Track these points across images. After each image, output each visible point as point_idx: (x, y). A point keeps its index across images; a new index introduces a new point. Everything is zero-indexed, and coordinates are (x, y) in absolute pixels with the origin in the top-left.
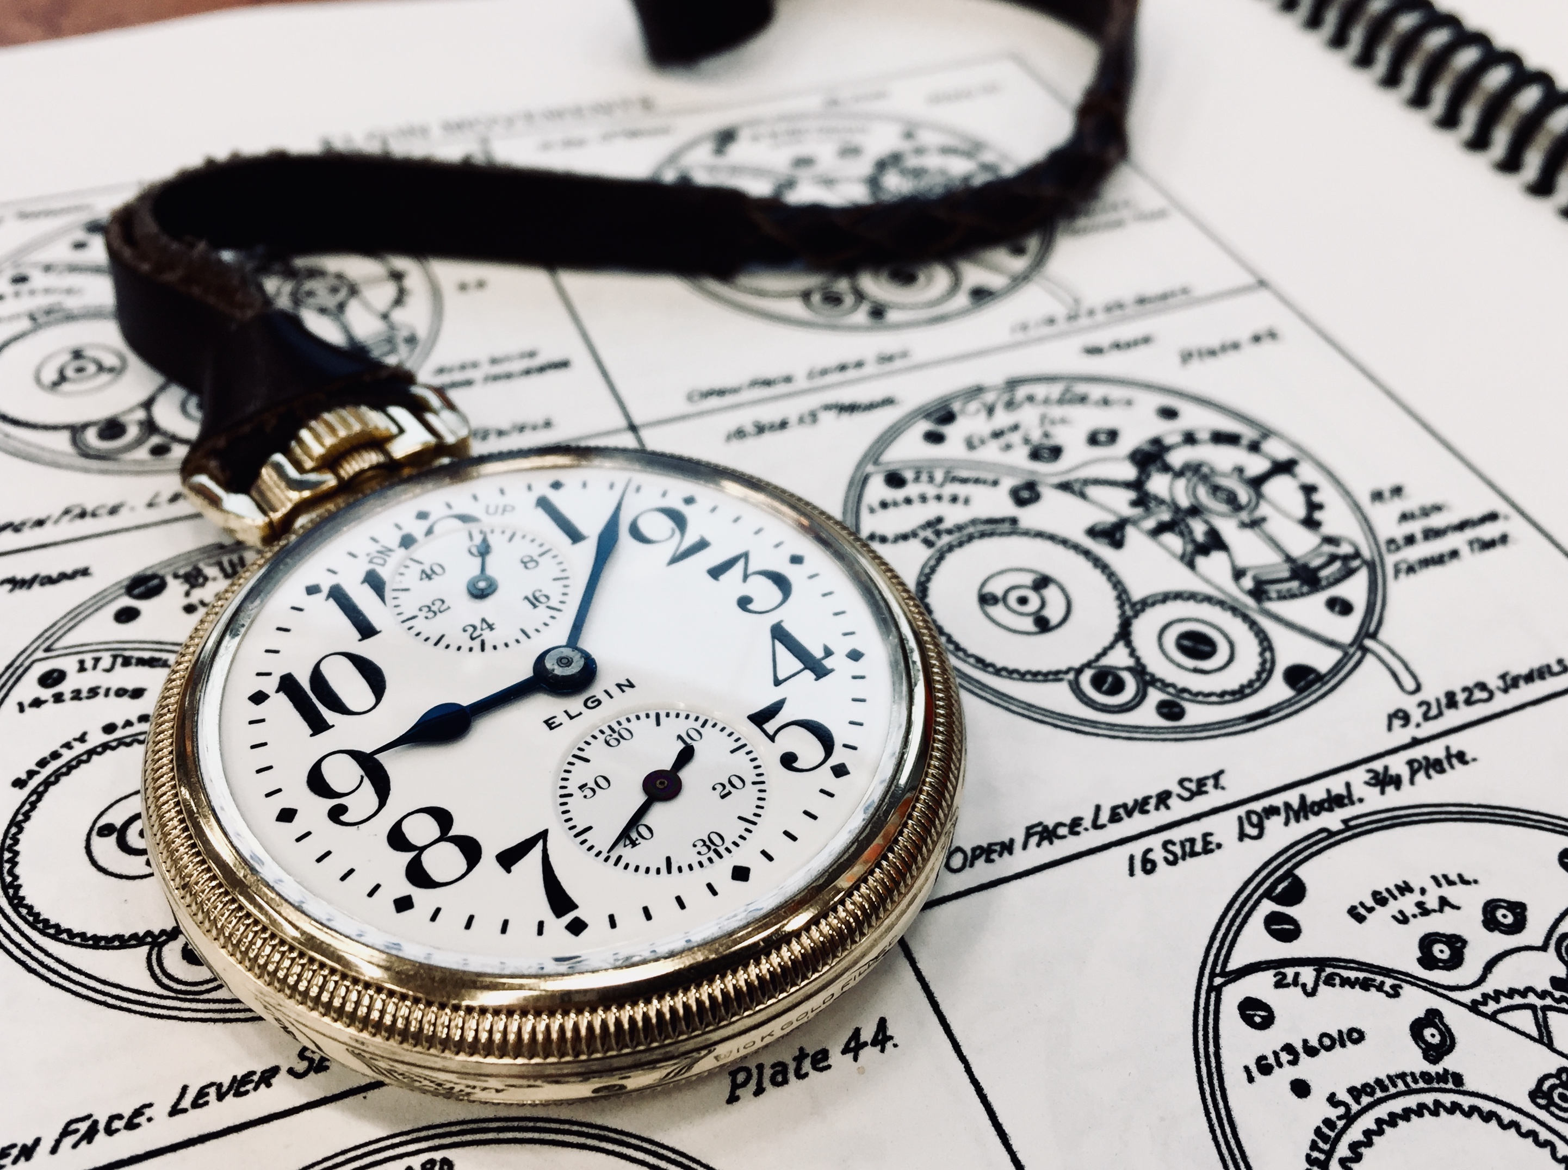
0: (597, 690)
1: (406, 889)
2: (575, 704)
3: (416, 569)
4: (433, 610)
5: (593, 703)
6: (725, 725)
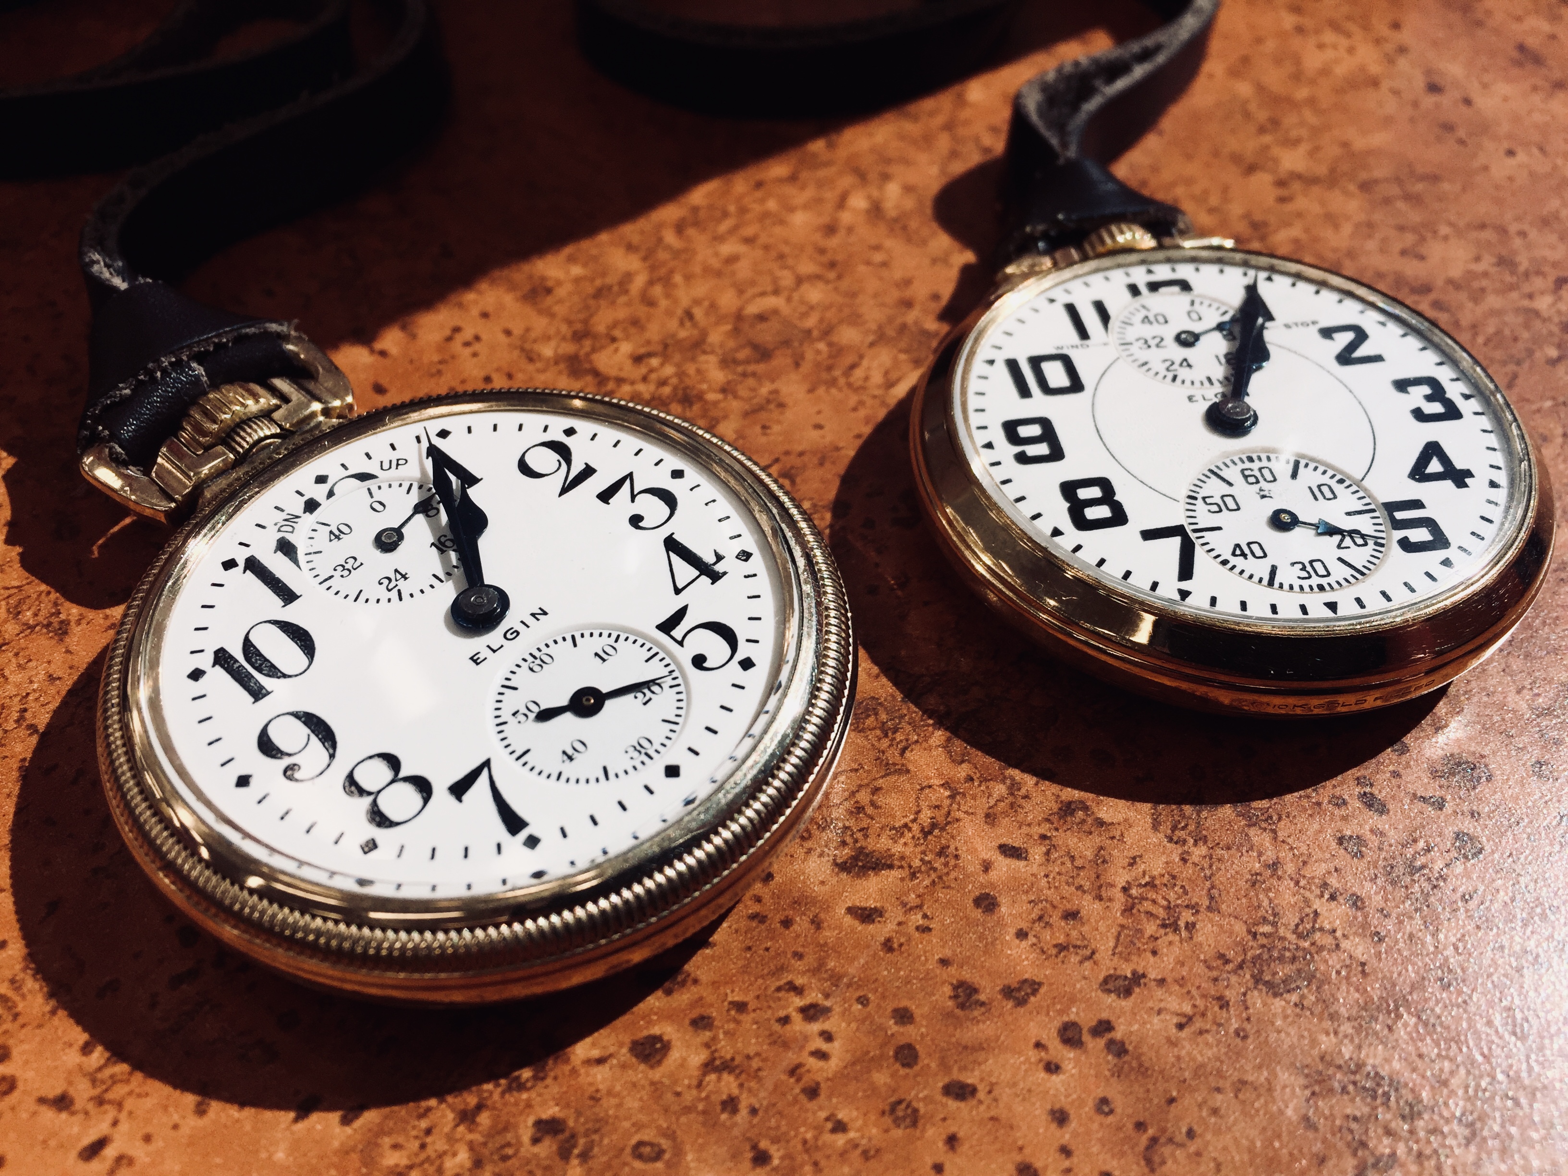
0: (510, 622)
1: (370, 832)
2: (492, 637)
3: (323, 531)
4: (347, 567)
5: (512, 635)
6: (636, 637)
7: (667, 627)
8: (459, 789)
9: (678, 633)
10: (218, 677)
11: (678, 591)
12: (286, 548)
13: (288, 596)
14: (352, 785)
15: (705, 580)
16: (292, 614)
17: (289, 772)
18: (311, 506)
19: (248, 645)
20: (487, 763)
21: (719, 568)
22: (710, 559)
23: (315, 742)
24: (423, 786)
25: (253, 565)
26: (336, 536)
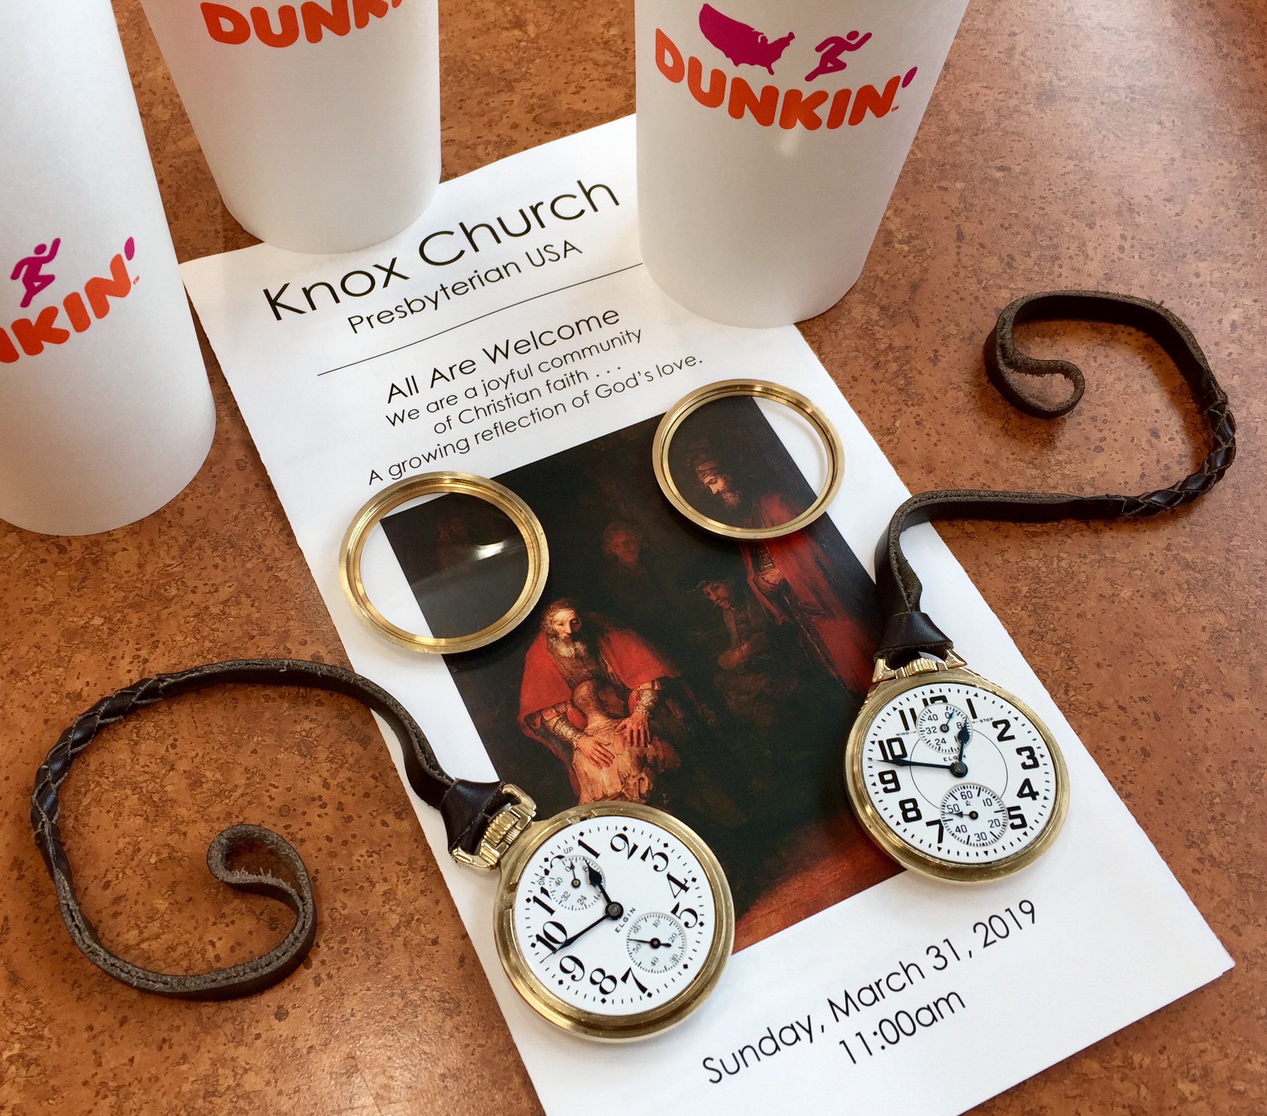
0: (625, 915)
1: (602, 996)
2: (621, 921)
3: (553, 882)
4: (566, 896)
5: (626, 920)
6: (665, 917)
7: (674, 911)
8: (624, 979)
9: (678, 913)
10: (539, 945)
11: (675, 897)
12: (544, 891)
13: (552, 912)
14: (593, 982)
15: (683, 891)
16: (555, 918)
17: (573, 977)
18: (547, 872)
19: (546, 933)
20: (630, 969)
21: (687, 885)
22: (683, 882)
23: (578, 967)
24: (613, 979)
25: (536, 900)
26: (558, 883)
